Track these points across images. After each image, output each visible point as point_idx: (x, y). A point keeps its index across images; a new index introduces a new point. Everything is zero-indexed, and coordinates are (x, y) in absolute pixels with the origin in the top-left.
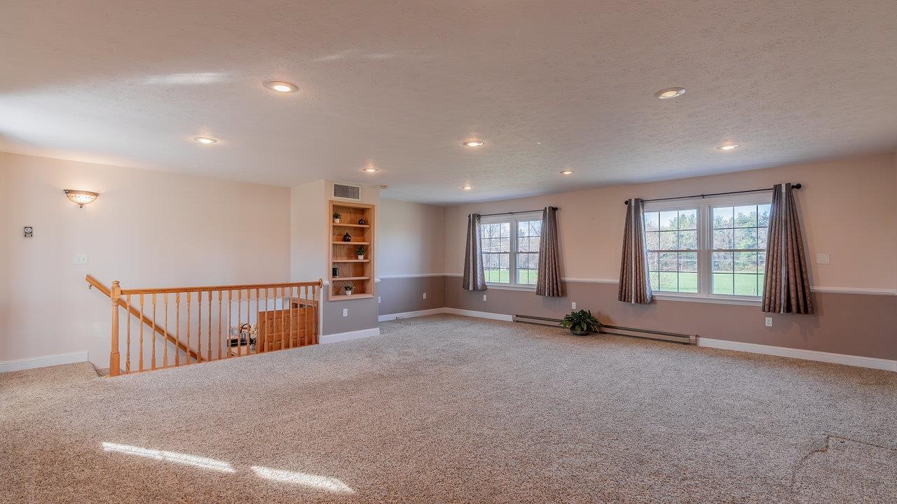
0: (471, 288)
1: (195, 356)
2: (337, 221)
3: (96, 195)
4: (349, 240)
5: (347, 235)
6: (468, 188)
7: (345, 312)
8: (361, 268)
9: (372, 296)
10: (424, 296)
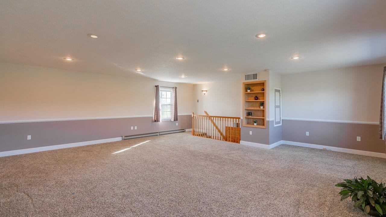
0: (383, 138)
2: (249, 91)
3: (207, 91)
4: (257, 99)
5: (256, 97)
7: (251, 133)
8: (263, 113)
9: (265, 128)
10: (359, 139)
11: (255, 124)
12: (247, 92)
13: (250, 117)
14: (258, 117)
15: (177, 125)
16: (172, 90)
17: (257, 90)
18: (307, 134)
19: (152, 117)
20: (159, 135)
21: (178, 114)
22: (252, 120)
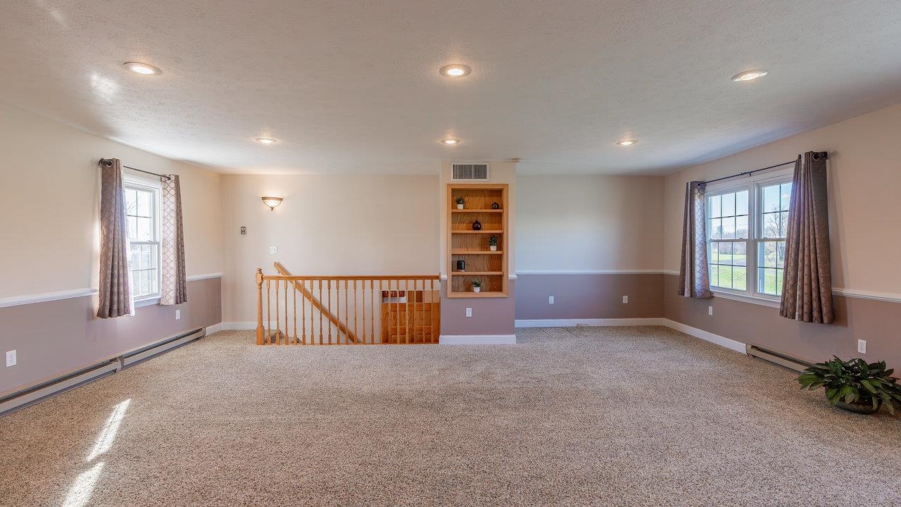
0: (687, 294)
1: (352, 339)
2: (460, 207)
3: (281, 199)
4: (479, 229)
5: (477, 222)
6: (626, 143)
7: (469, 312)
8: (497, 262)
9: (505, 296)
10: (625, 299)
11: (477, 290)
12: (455, 211)
13: (463, 272)
14: (477, 271)
15: (178, 317)
16: (158, 187)
17: (477, 206)
18: (551, 300)
19: (89, 298)
20: (124, 367)
21: (188, 278)
22: (461, 279)
